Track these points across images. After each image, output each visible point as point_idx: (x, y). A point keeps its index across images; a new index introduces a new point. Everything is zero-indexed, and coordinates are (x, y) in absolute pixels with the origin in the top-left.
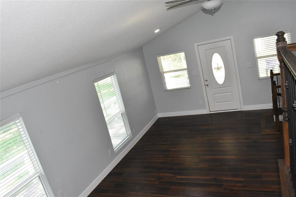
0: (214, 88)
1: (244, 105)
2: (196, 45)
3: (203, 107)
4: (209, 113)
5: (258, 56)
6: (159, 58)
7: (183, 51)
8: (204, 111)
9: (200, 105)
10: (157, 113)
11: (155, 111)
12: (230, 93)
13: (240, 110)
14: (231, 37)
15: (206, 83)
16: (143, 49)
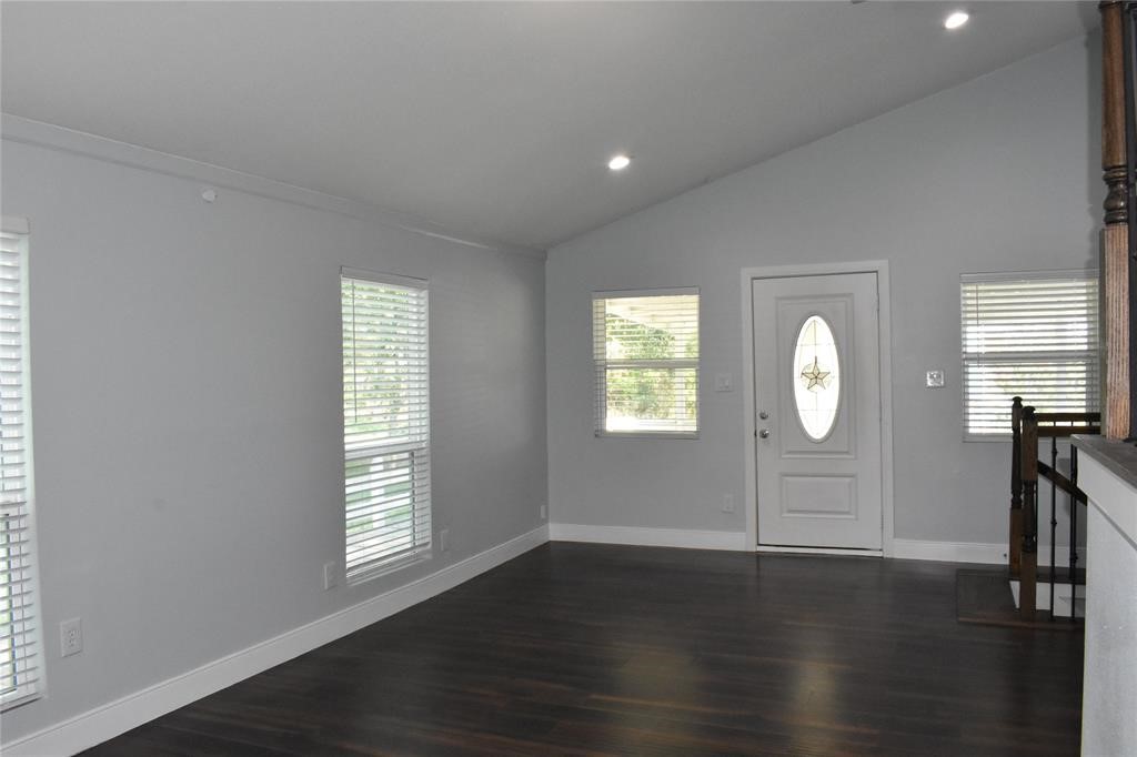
0: (790, 452)
1: (895, 537)
2: (746, 274)
3: (733, 520)
4: (753, 548)
5: (969, 350)
6: (600, 302)
7: (697, 289)
8: (737, 541)
9: (724, 512)
10: (546, 521)
11: (543, 508)
12: (847, 480)
13: (879, 554)
14: (881, 264)
15: (762, 425)
16: (548, 262)
